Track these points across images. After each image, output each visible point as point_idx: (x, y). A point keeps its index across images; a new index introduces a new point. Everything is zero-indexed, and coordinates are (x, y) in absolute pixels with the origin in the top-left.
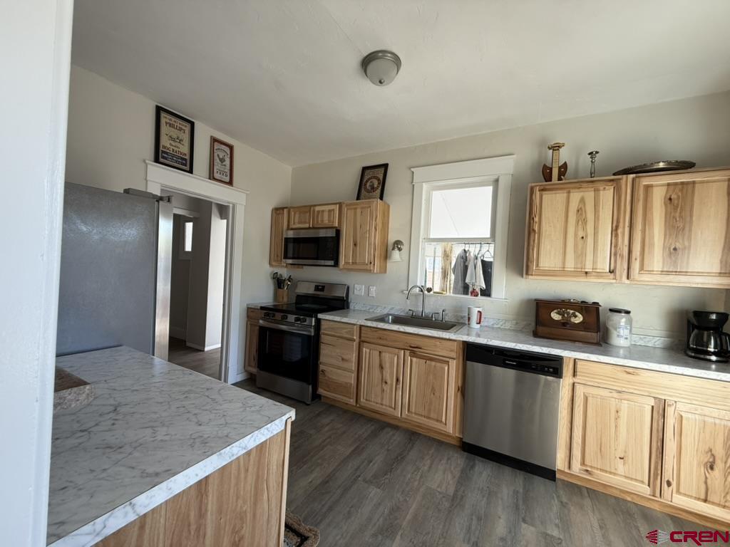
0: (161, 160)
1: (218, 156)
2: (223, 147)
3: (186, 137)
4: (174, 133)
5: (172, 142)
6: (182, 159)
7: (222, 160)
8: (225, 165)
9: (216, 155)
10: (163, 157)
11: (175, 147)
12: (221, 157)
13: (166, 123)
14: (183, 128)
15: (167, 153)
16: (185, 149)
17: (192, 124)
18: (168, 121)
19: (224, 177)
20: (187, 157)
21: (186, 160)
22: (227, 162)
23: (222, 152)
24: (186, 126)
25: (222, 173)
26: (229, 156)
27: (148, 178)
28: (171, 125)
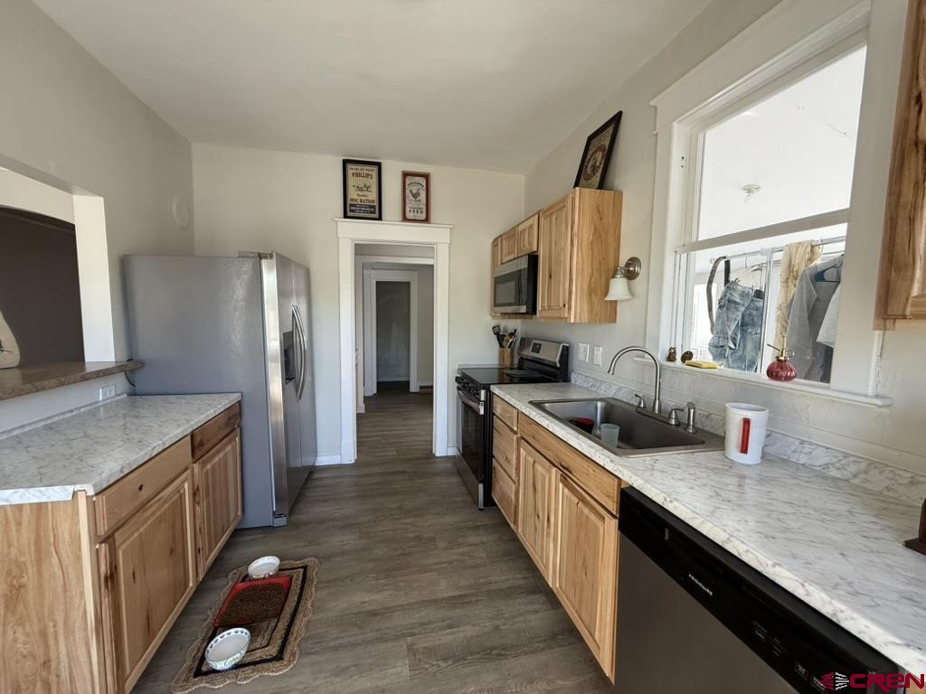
0: (349, 214)
1: (411, 191)
2: (418, 179)
3: (373, 182)
4: (361, 182)
5: (360, 193)
6: (371, 207)
7: (416, 196)
8: (419, 201)
9: (408, 191)
10: (352, 211)
11: (363, 196)
12: (414, 192)
13: (353, 174)
14: (370, 173)
15: (354, 205)
16: (373, 196)
17: (379, 165)
18: (354, 172)
19: (419, 214)
20: (376, 204)
21: (374, 207)
22: (423, 196)
23: (416, 185)
24: (373, 171)
25: (416, 210)
26: (424, 188)
27: (340, 235)
28: (358, 175)
